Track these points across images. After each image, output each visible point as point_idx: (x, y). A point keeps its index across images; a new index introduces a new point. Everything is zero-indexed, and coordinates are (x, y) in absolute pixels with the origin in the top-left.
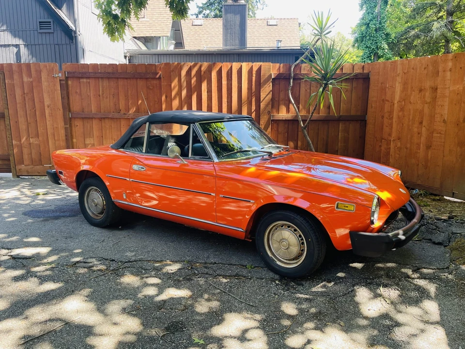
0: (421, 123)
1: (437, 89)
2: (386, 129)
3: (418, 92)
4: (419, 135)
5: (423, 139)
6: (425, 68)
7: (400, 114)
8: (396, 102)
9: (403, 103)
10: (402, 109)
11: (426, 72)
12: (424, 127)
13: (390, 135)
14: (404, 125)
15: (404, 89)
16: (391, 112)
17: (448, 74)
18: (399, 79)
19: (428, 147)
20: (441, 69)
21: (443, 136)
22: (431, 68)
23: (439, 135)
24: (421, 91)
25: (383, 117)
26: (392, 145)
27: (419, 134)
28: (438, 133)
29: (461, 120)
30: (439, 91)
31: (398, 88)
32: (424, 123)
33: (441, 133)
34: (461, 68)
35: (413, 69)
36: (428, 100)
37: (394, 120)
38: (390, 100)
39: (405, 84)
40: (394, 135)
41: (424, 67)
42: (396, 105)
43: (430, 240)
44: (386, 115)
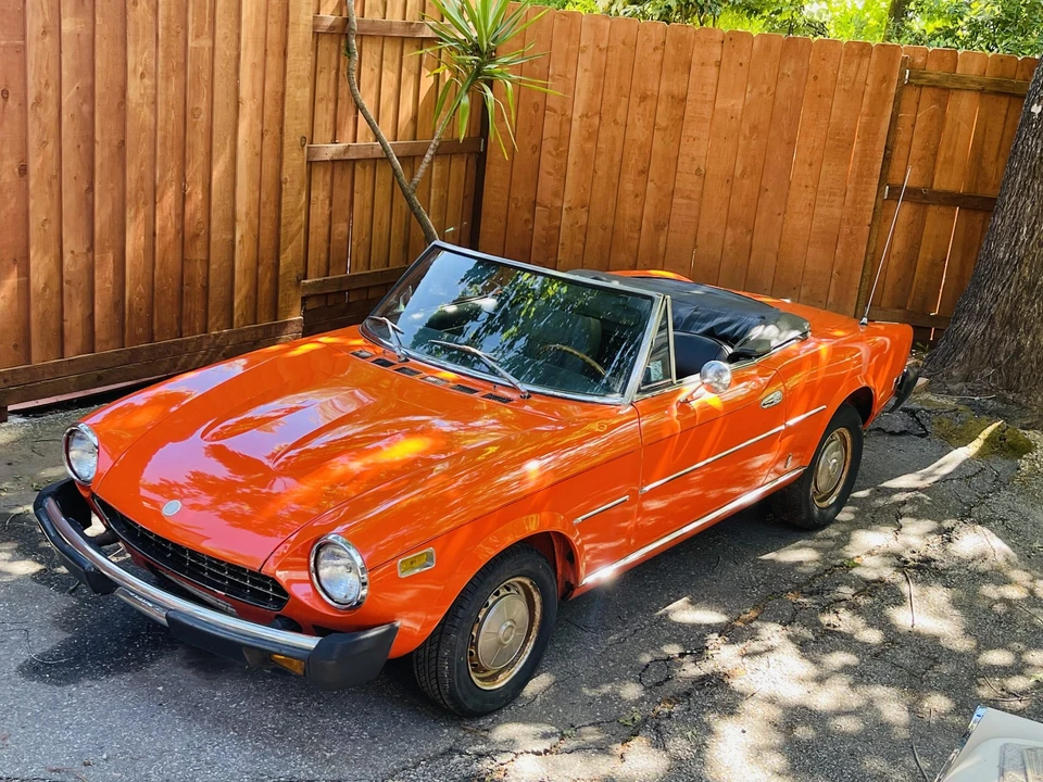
0: (644, 172)
1: (684, 99)
2: (547, 182)
3: (638, 100)
4: (638, 200)
5: (648, 210)
6: (655, 49)
7: (589, 145)
8: (576, 116)
9: (597, 120)
10: (593, 136)
11: (658, 57)
12: (652, 181)
13: (559, 194)
14: (600, 173)
15: (599, 87)
16: (562, 139)
17: (713, 71)
18: (585, 61)
19: (659, 227)
20: (695, 59)
21: (696, 203)
22: (670, 49)
23: (685, 201)
24: (644, 98)
25: (538, 148)
26: (565, 219)
27: (637, 196)
28: (682, 197)
29: (738, 172)
30: (689, 106)
31: (584, 82)
32: (652, 174)
33: (690, 198)
34: (741, 64)
35: (624, 43)
36: (662, 121)
37: (571, 160)
38: (559, 112)
39: (601, 75)
40: (570, 196)
41: (653, 44)
42: (575, 125)
43: (879, 429)
44: (548, 145)
